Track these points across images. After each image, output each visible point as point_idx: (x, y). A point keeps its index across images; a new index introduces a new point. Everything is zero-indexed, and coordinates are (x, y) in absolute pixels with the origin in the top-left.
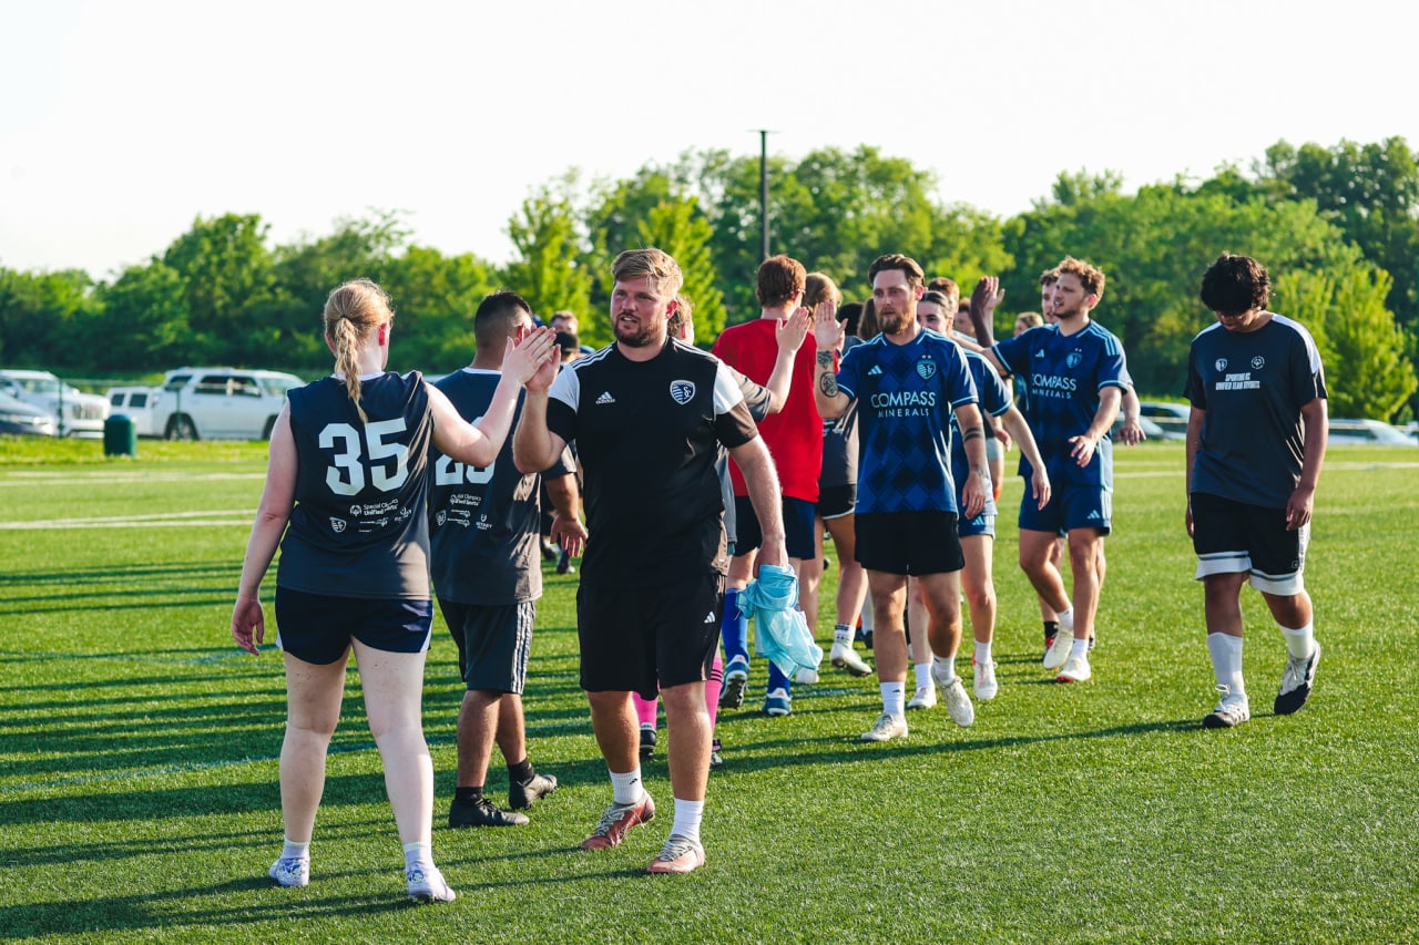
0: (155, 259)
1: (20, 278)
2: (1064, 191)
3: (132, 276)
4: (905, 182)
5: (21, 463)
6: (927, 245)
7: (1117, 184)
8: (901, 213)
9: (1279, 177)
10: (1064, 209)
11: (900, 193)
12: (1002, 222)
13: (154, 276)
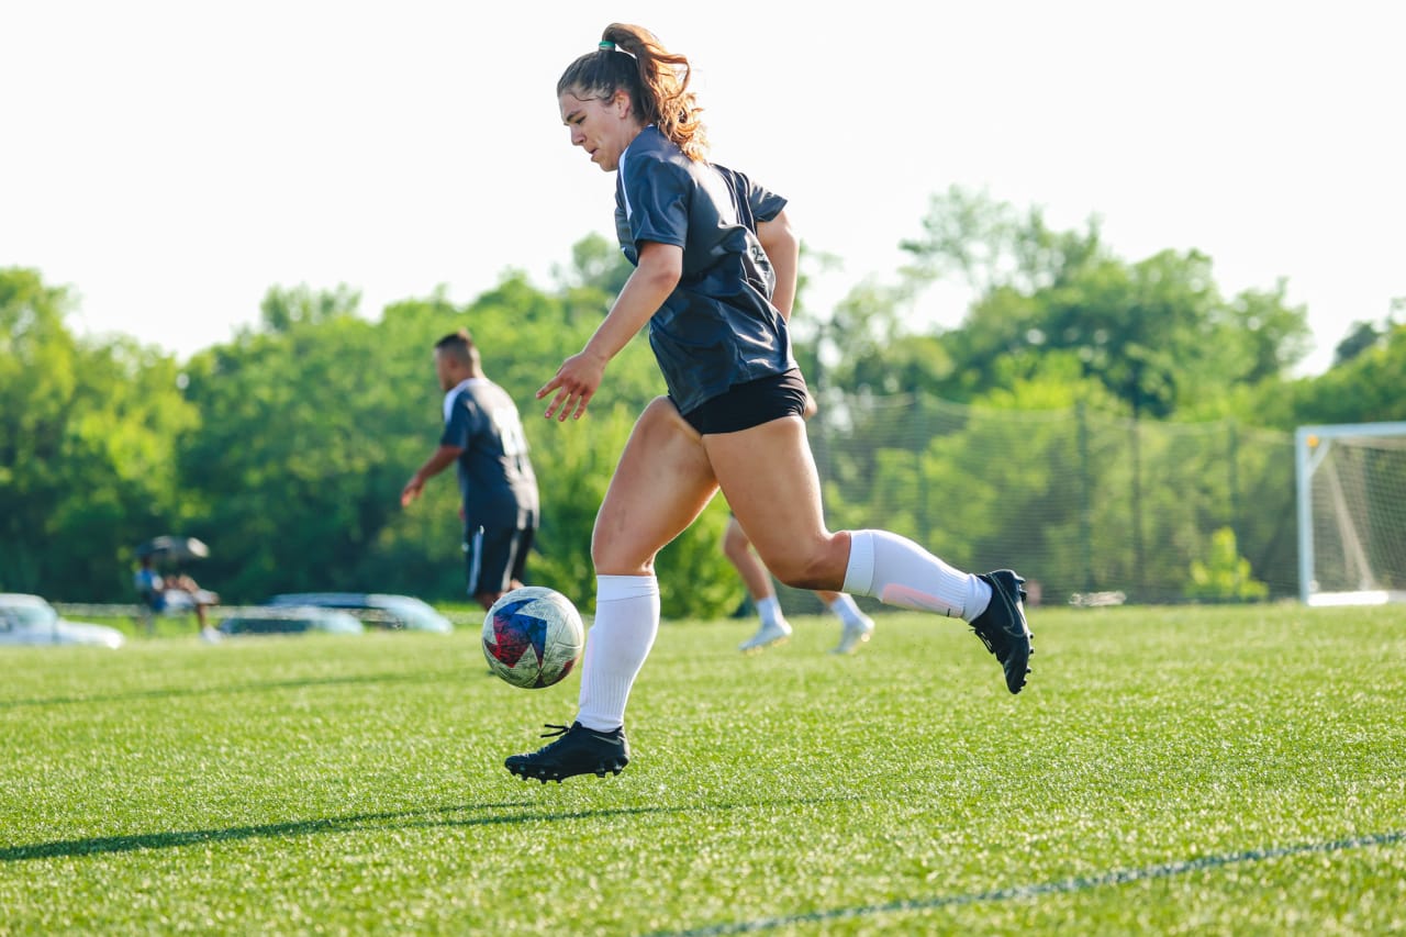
2: (276, 313)
4: (34, 302)
6: (67, 394)
7: (354, 302)
8: (30, 350)
9: (591, 282)
10: (275, 338)
11: (27, 319)
12: (183, 358)
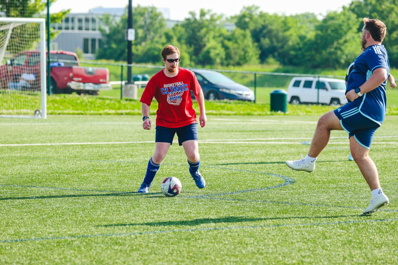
0: (344, 8)
1: (271, 16)
3: (330, 18)
5: (224, 114)
13: (342, 17)
